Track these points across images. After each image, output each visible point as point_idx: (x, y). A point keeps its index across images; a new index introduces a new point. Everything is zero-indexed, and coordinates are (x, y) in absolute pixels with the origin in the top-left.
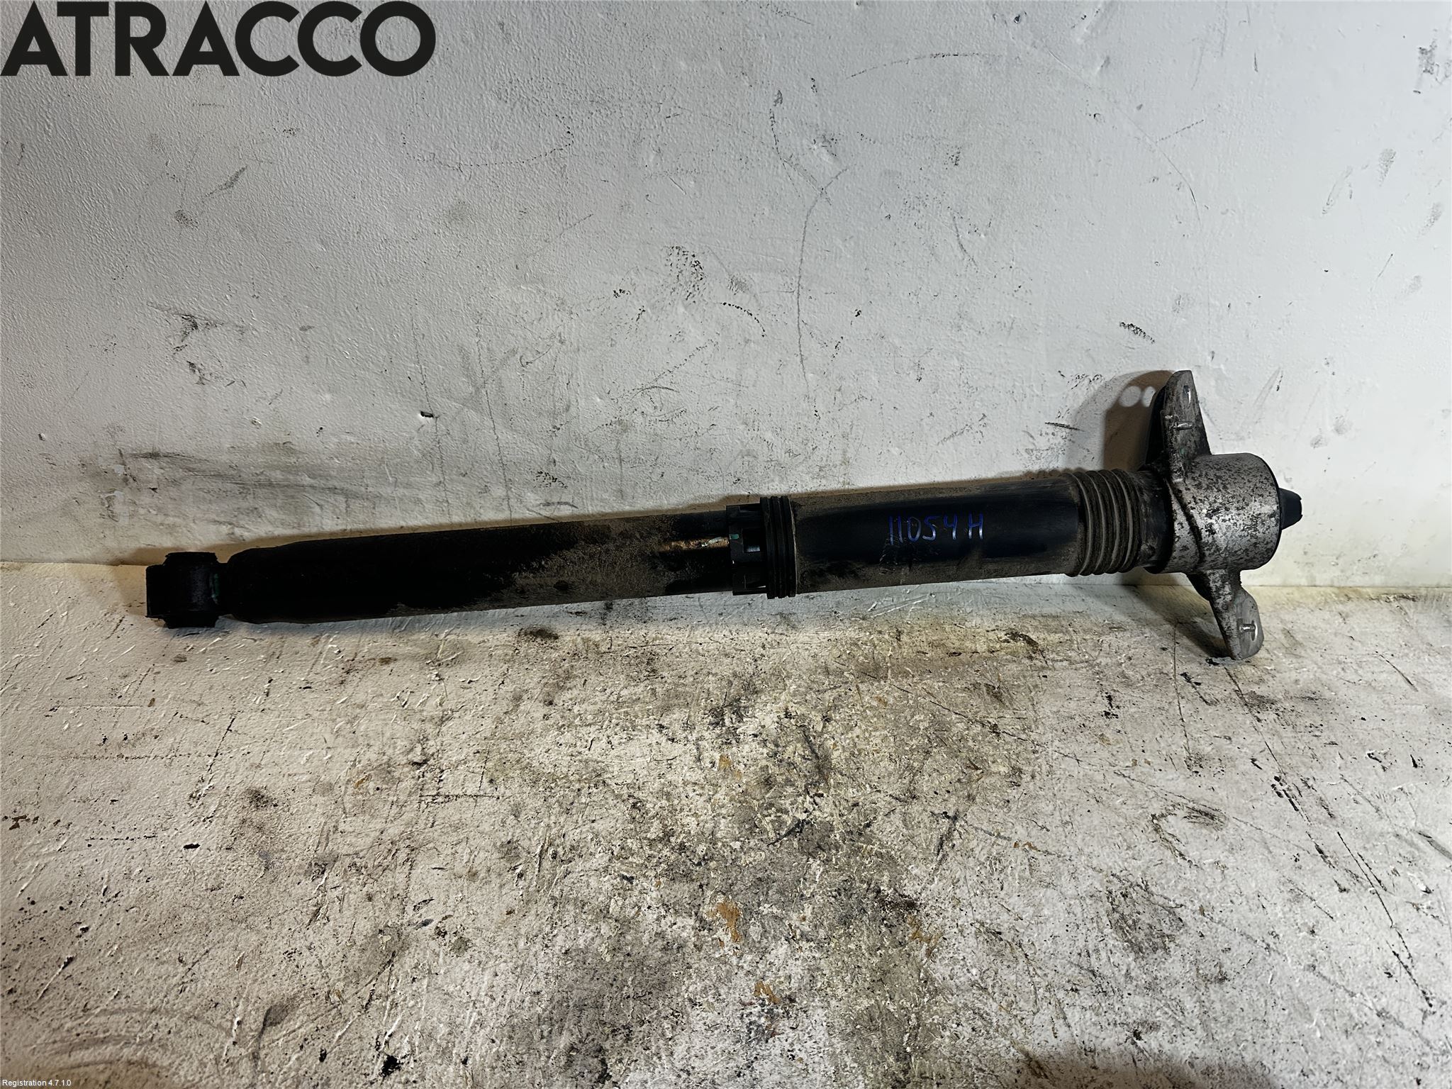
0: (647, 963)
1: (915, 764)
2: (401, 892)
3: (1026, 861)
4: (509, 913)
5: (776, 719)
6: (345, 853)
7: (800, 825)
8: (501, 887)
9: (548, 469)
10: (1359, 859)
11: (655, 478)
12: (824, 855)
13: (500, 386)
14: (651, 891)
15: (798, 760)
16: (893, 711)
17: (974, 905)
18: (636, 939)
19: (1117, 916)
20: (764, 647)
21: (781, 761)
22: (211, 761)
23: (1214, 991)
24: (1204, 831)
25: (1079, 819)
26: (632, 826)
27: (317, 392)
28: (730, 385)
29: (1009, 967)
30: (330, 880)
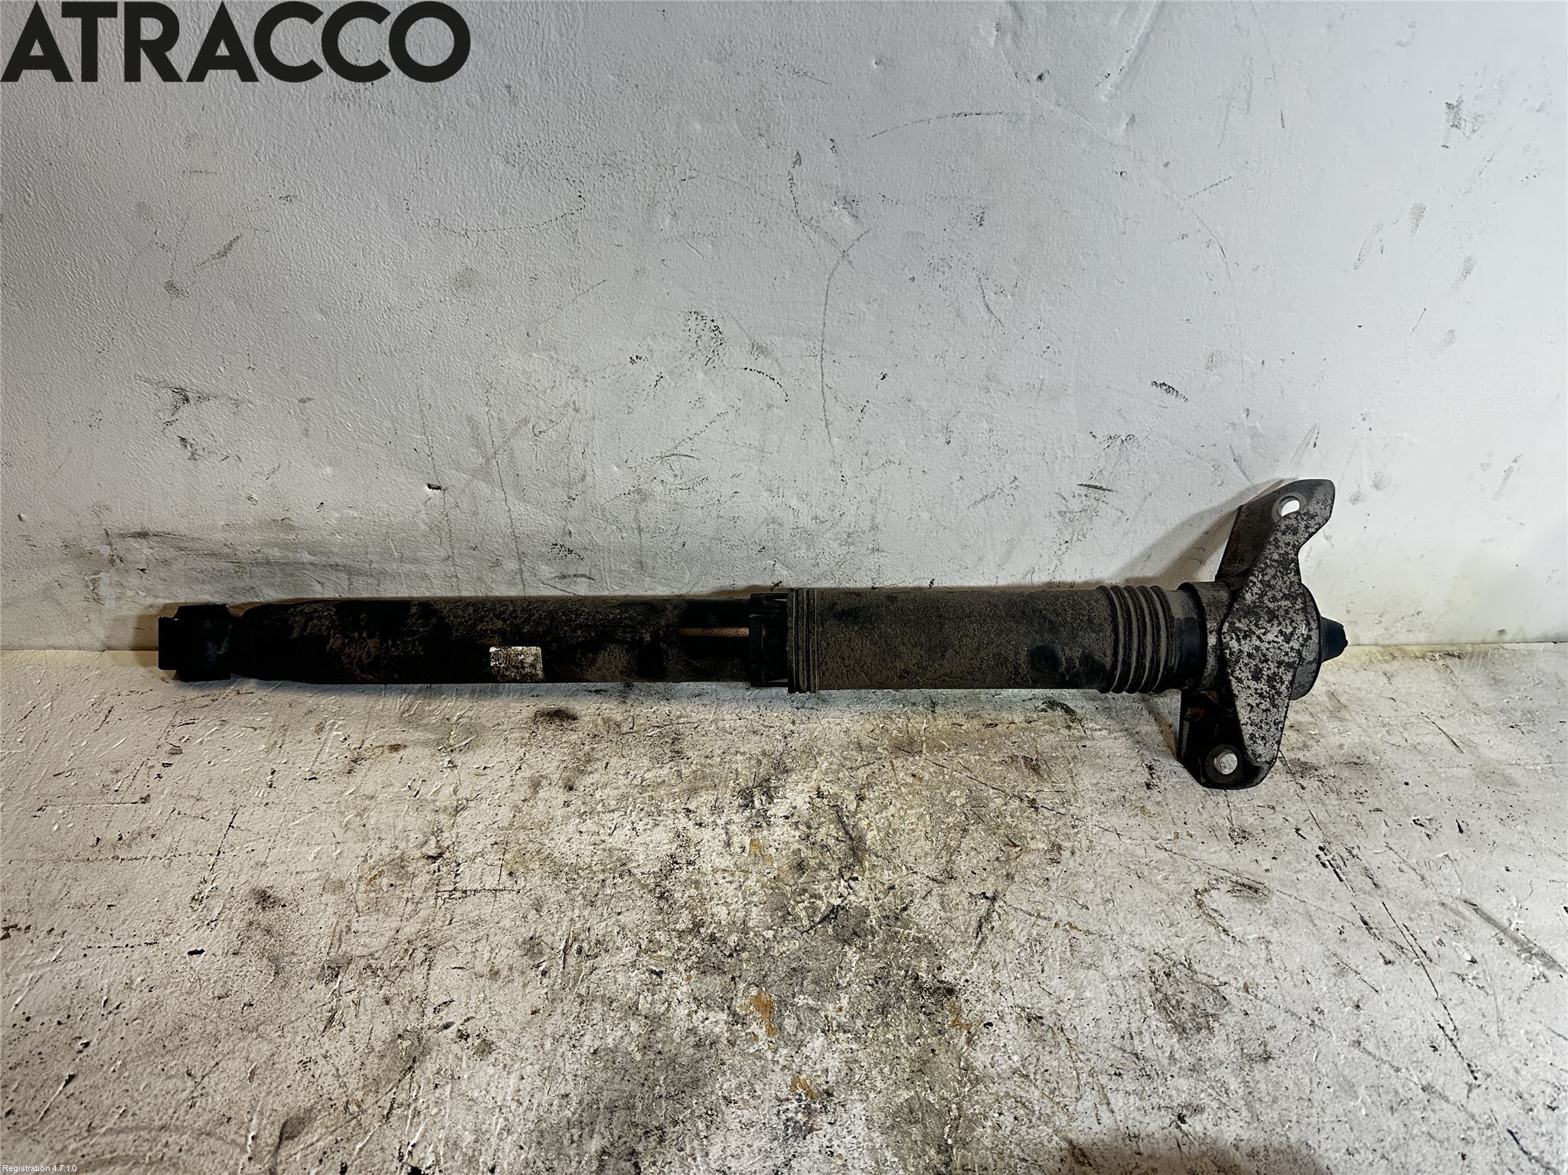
0: (680, 1060)
1: (952, 843)
2: (420, 994)
3: (1067, 941)
4: (533, 1013)
5: (808, 800)
6: (359, 954)
7: (834, 910)
8: (525, 985)
9: (564, 541)
10: (1404, 929)
11: (676, 547)
12: (859, 942)
13: (512, 456)
14: (681, 985)
15: (831, 842)
16: (929, 787)
17: (1015, 990)
18: (667, 1036)
19: (1160, 996)
20: (793, 723)
21: (814, 844)
22: (213, 859)
23: (1259, 1071)
24: (1248, 905)
25: (1120, 896)
26: (660, 918)
27: (317, 466)
28: (753, 451)
29: (1050, 1052)
30: (344, 984)
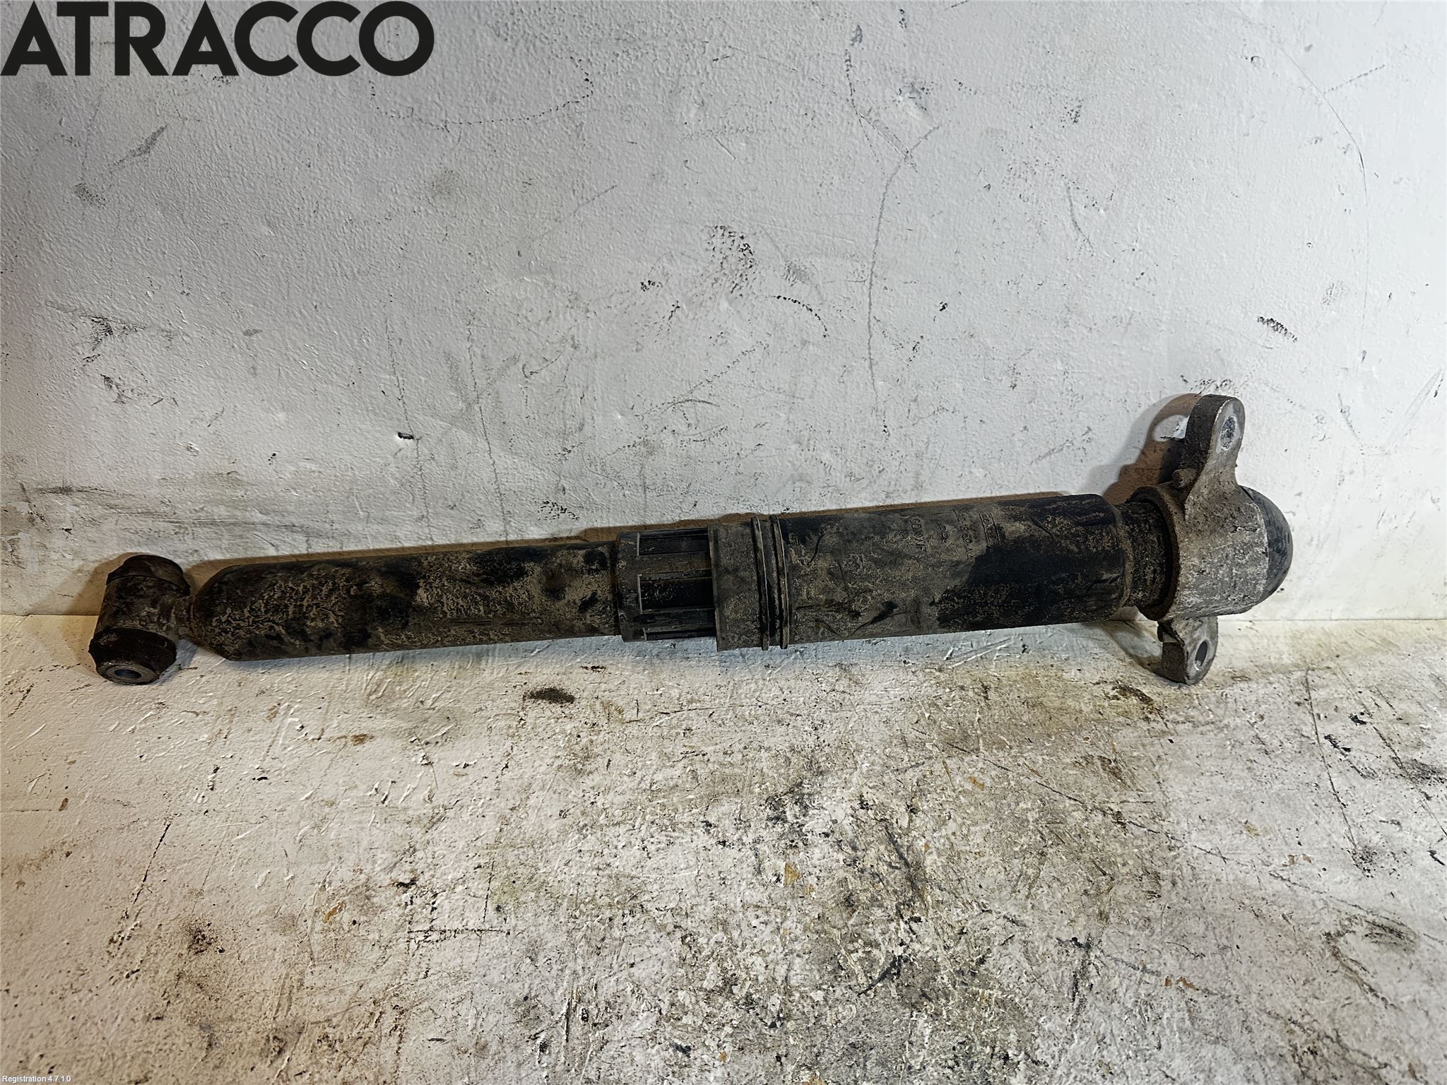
1: (1030, 871)
3: (1183, 1004)
5: (850, 811)
6: (312, 1020)
7: (896, 963)
8: (520, 1065)
9: (556, 498)
11: (686, 507)
12: (931, 1007)
13: (498, 400)
14: (715, 1065)
15: (883, 869)
16: (993, 797)
17: (1128, 1072)
21: (862, 871)
22: (138, 887)
24: (1393, 955)
26: (682, 971)
27: (267, 410)
28: (782, 397)
30: (294, 1062)
